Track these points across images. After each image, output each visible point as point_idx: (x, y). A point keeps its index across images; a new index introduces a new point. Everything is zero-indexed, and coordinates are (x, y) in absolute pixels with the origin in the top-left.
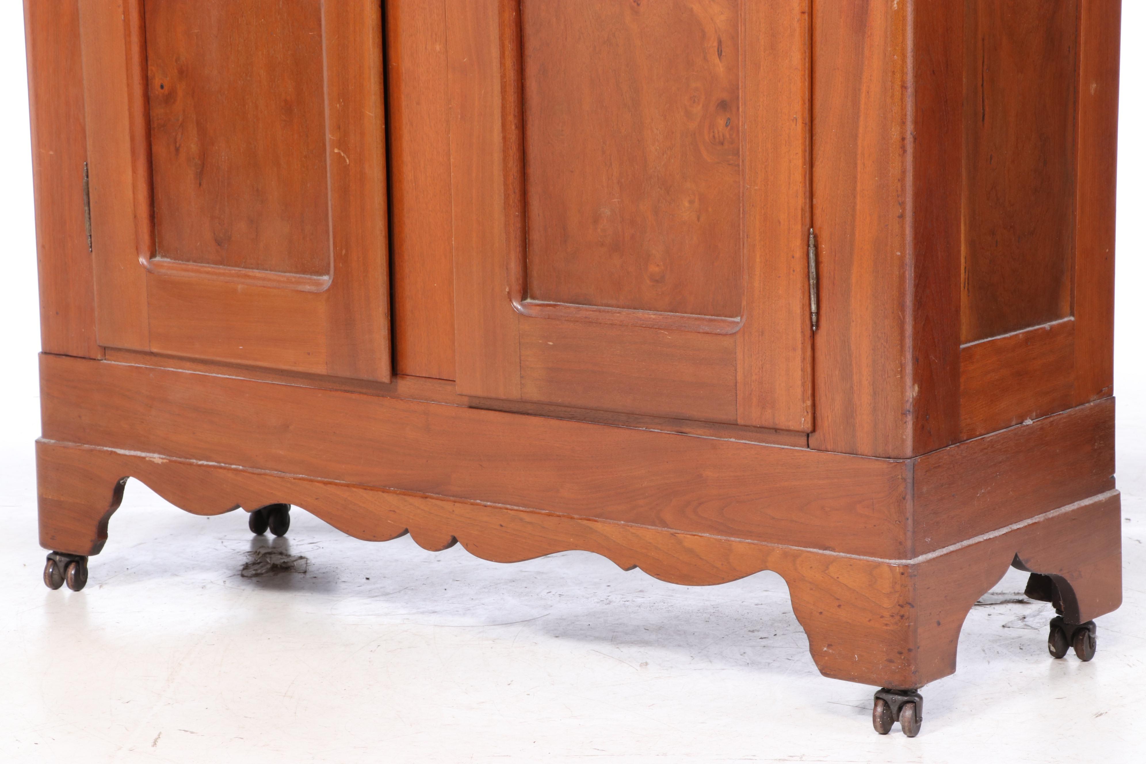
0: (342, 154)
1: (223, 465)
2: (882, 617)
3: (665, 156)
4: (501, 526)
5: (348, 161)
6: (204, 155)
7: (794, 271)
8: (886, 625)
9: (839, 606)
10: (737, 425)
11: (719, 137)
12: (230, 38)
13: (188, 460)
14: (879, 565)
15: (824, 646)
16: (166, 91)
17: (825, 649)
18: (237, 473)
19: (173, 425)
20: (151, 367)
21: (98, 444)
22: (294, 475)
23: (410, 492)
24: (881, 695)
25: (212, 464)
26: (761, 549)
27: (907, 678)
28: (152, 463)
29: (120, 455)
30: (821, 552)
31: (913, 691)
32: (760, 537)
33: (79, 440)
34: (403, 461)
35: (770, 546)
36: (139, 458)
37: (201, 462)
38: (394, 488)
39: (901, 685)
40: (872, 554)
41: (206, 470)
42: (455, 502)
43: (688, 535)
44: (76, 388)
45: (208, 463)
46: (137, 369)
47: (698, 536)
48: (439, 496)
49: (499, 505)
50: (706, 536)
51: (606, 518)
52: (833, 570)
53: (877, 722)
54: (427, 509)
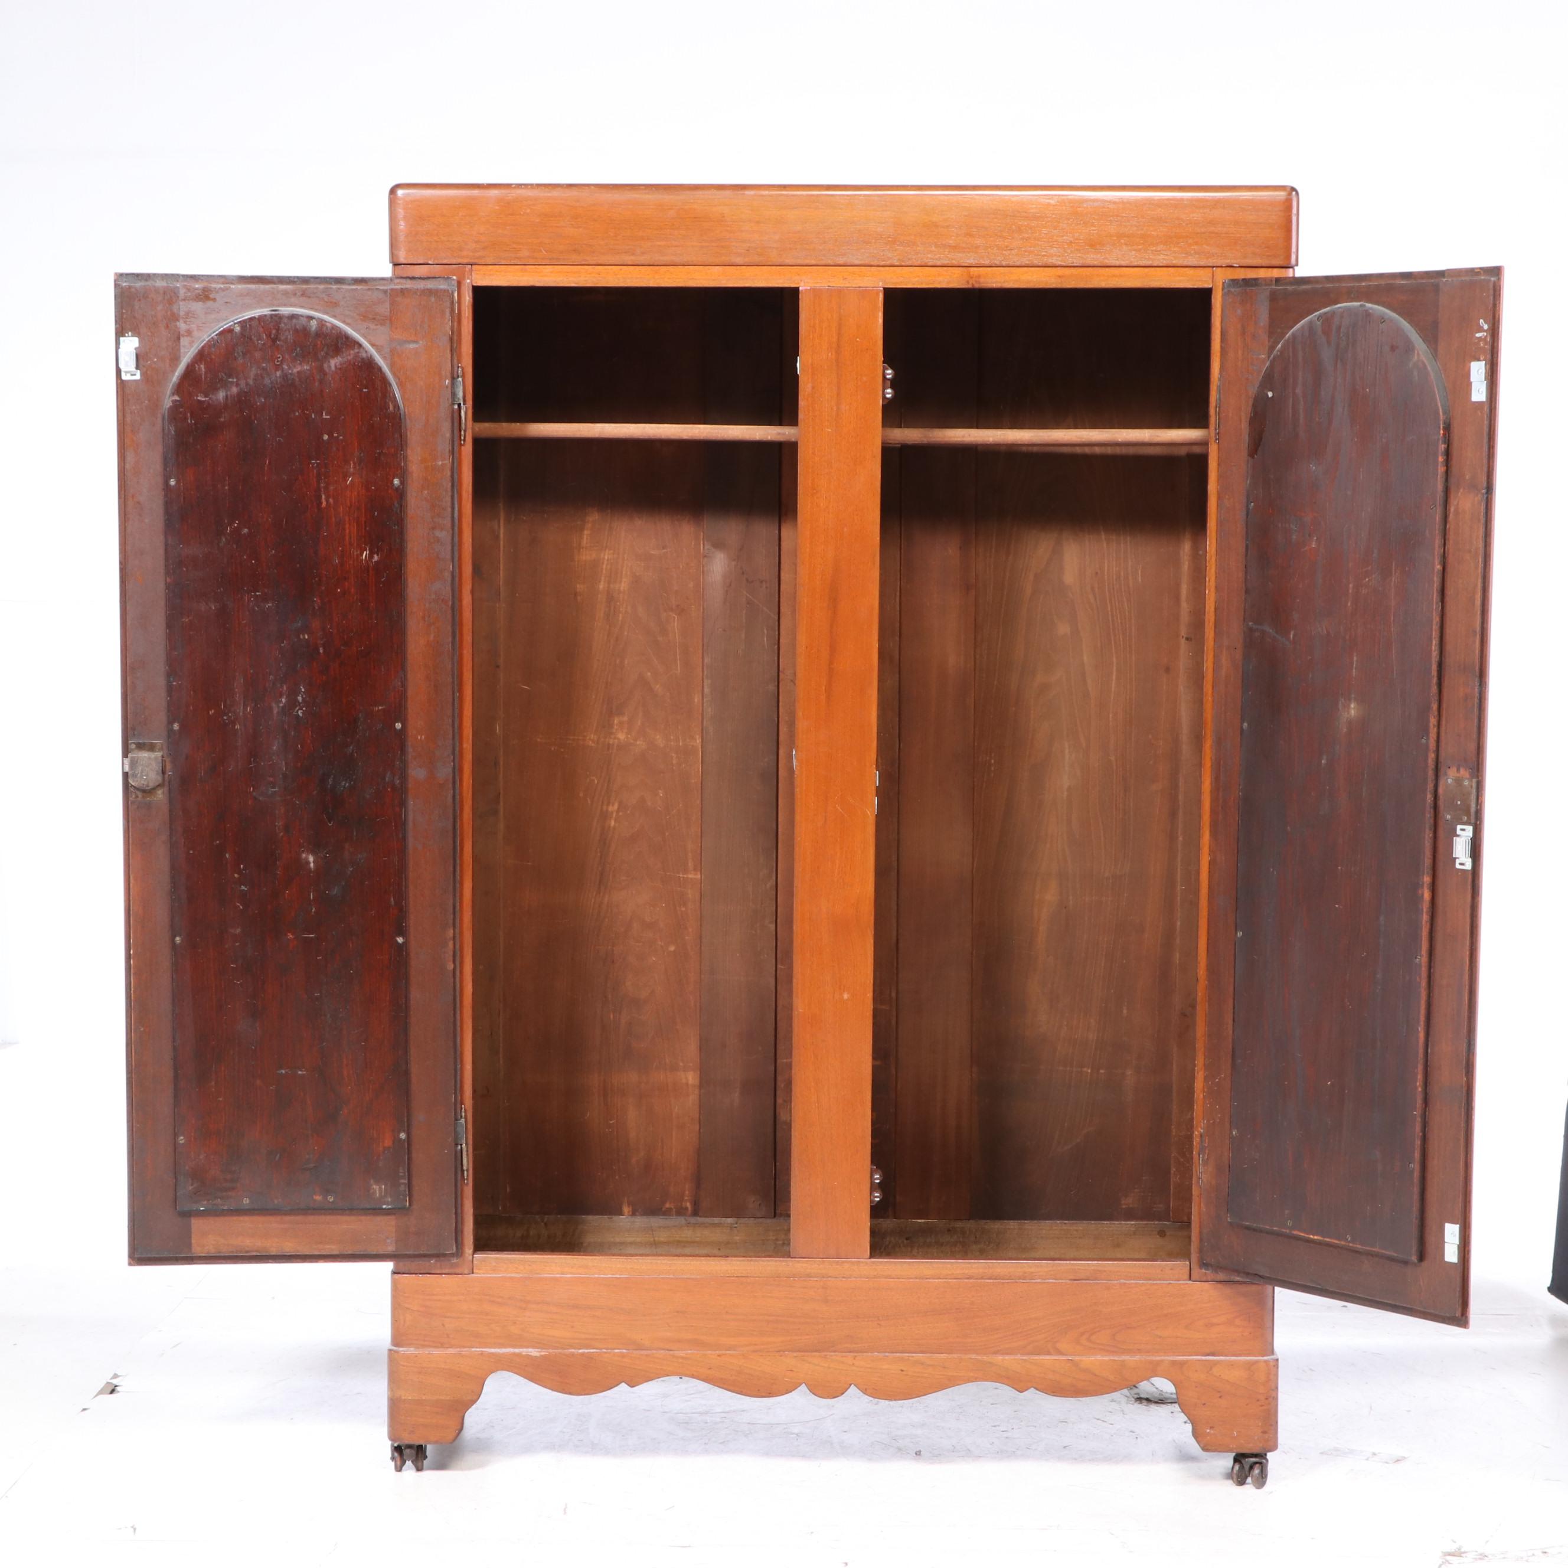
1: (605, 1350)
2: (1258, 1400)
4: (902, 1371)
8: (1262, 1406)
9: (1220, 1397)
13: (566, 1350)
14: (1257, 1362)
15: (1207, 1429)
17: (1208, 1431)
18: (623, 1356)
19: (551, 1322)
20: (526, 1275)
21: (464, 1347)
22: (684, 1352)
23: (806, 1354)
24: (1239, 1458)
25: (592, 1351)
26: (1151, 1362)
27: (1261, 1445)
28: (528, 1356)
29: (493, 1354)
30: (1204, 1358)
31: (1263, 1455)
32: (1148, 1352)
33: (442, 1345)
34: (799, 1329)
35: (1158, 1358)
36: (514, 1354)
37: (581, 1351)
38: (789, 1351)
39: (1255, 1451)
40: (1248, 1355)
41: (589, 1357)
42: (855, 1356)
43: (1084, 1358)
44: (440, 1300)
45: (589, 1351)
46: (511, 1278)
47: (1093, 1358)
48: (837, 1353)
49: (898, 1354)
50: (1099, 1357)
51: (1003, 1354)
52: (1216, 1371)
53: (1235, 1480)
54: (826, 1365)
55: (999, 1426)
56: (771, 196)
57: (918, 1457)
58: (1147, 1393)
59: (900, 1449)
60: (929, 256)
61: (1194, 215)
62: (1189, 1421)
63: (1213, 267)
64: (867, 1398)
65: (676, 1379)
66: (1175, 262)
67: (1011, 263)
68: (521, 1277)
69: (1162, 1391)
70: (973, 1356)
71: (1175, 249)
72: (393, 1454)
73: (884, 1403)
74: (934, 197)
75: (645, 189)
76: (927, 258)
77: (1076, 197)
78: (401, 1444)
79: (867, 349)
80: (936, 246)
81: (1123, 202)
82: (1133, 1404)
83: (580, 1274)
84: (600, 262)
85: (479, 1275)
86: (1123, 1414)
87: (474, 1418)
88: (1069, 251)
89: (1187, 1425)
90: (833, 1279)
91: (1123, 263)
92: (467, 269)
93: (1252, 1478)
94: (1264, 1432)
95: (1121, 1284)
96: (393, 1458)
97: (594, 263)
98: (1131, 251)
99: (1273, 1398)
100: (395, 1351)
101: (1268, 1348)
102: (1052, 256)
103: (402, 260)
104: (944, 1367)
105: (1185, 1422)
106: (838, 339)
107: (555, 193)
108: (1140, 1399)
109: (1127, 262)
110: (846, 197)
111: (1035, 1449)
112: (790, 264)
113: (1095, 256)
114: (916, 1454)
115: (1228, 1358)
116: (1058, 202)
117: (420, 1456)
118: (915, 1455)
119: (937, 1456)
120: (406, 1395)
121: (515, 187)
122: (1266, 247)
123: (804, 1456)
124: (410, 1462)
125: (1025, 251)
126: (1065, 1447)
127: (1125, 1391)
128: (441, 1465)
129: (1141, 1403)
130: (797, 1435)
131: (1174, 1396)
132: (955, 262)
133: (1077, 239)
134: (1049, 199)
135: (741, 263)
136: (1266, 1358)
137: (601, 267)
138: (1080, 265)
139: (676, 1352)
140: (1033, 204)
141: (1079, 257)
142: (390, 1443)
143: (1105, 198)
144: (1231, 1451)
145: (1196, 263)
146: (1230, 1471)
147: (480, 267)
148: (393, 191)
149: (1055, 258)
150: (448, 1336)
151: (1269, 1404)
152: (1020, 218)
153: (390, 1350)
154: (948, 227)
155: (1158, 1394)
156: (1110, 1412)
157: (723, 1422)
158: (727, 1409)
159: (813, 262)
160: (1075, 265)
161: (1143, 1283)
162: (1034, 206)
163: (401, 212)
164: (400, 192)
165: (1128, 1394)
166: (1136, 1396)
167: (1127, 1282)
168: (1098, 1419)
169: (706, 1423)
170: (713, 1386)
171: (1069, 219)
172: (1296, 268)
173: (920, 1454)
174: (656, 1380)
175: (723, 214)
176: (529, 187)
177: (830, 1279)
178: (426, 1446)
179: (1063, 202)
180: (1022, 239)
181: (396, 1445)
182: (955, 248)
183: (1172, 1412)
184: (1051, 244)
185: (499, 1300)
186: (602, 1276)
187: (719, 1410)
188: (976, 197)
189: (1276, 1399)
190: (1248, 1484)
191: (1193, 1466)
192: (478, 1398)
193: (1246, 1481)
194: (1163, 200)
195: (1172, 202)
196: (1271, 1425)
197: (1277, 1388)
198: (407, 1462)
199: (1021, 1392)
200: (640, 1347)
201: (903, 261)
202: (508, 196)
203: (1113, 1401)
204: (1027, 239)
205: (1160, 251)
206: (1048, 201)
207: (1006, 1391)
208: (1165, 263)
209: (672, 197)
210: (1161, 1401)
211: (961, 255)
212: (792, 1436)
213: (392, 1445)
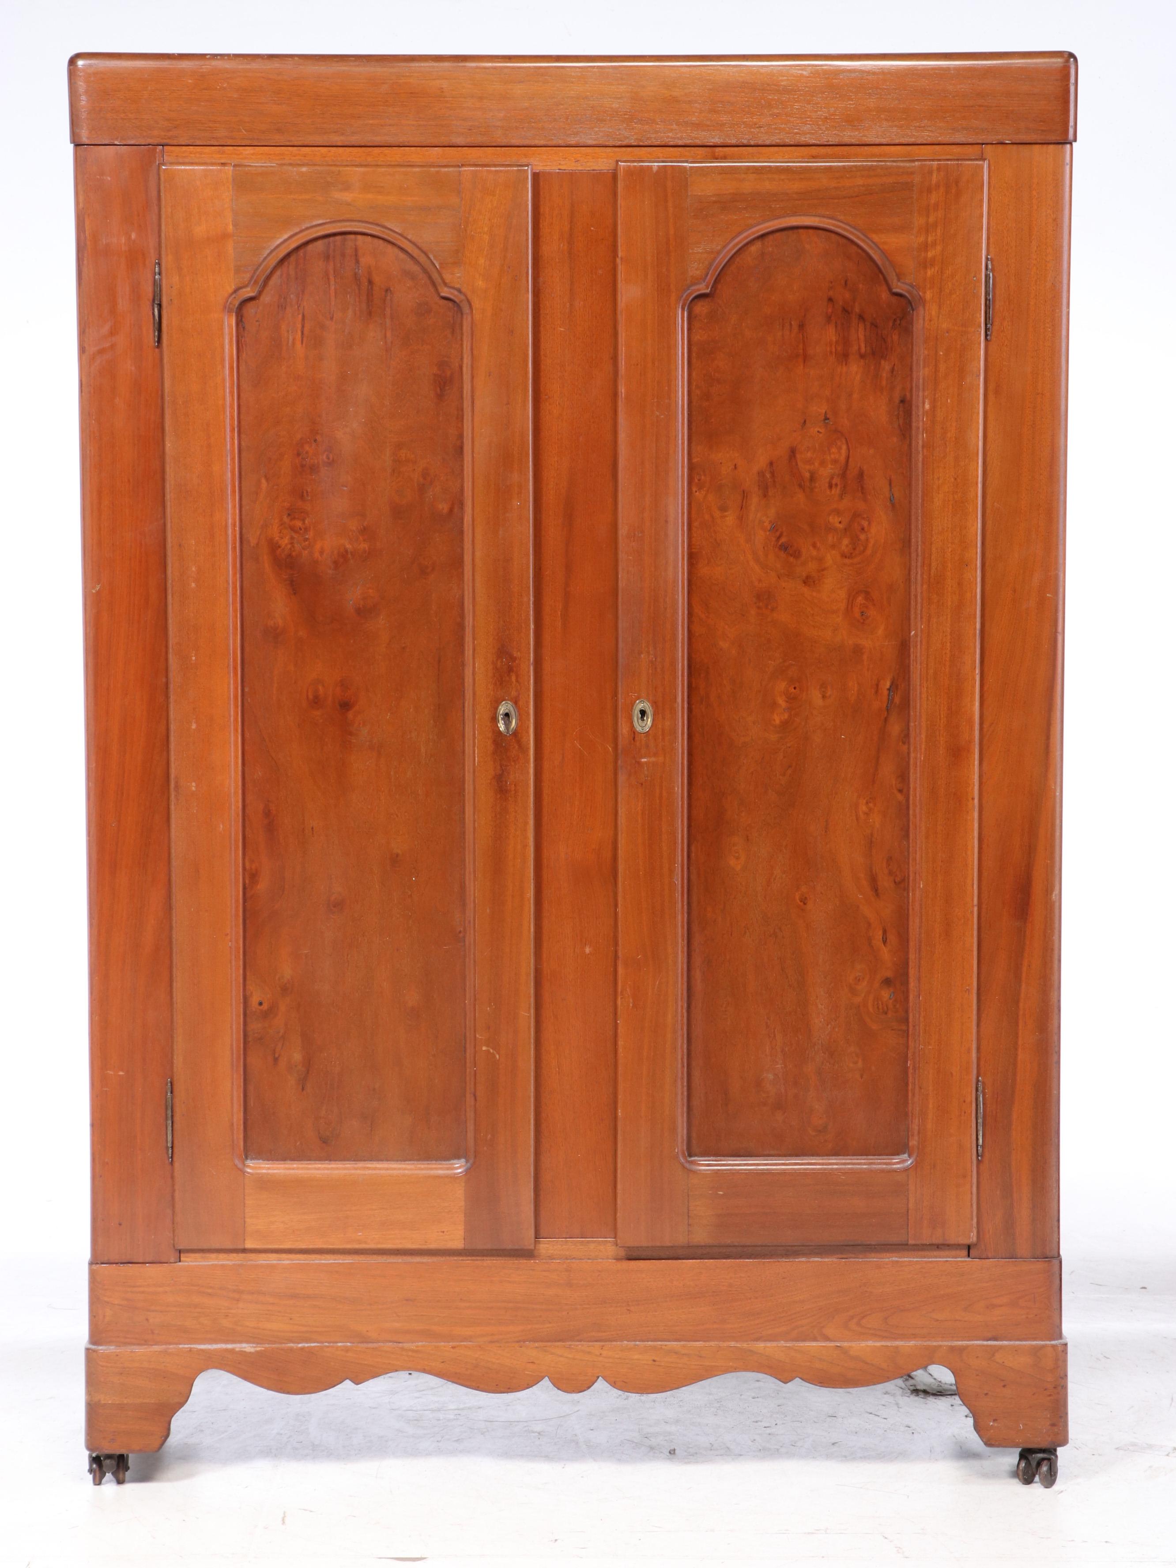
0: (491, 1051)
1: (327, 1344)
2: (1046, 1390)
3: (829, 1026)
4: (654, 1361)
5: (497, 1056)
6: (308, 1063)
7: (965, 1113)
8: (1050, 1395)
9: (1004, 1386)
10: (907, 1245)
11: (883, 1008)
12: (348, 955)
13: (283, 1345)
14: (1044, 1346)
15: (991, 1422)
16: (265, 1007)
17: (991, 1424)
18: (347, 1350)
19: (267, 1314)
20: (240, 1262)
21: (170, 1344)
22: (414, 1344)
23: (549, 1344)
24: (1025, 1454)
25: (313, 1345)
26: (927, 1348)
27: (1050, 1439)
28: (242, 1353)
29: (202, 1350)
30: (985, 1343)
31: (1053, 1451)
32: (925, 1338)
33: (146, 1343)
34: (540, 1316)
35: (935, 1344)
36: (227, 1350)
37: (300, 1345)
38: (530, 1341)
39: (1043, 1445)
40: (1035, 1339)
41: (310, 1352)
42: (603, 1346)
43: (853, 1344)
44: (143, 1292)
45: (309, 1345)
46: (222, 1266)
47: (863, 1344)
48: (582, 1343)
49: (650, 1343)
50: (870, 1343)
51: (765, 1341)
52: (998, 1357)
53: (1021, 1477)
54: (570, 1356)
55: (761, 1421)
56: (495, 68)
57: (673, 1455)
58: (925, 1384)
59: (652, 1448)
60: (670, 134)
61: (962, 86)
62: (971, 1415)
63: (983, 144)
64: (616, 1392)
65: (403, 1374)
66: (940, 139)
67: (760, 143)
68: (234, 1265)
69: (940, 1382)
70: (732, 1344)
71: (941, 125)
72: (91, 1466)
73: (634, 1397)
74: (676, 68)
75: (355, 61)
76: (668, 137)
77: (832, 68)
78: (100, 1454)
79: (603, 239)
80: (678, 124)
81: (883, 72)
82: (908, 1397)
83: (300, 1260)
84: (306, 143)
85: (187, 1263)
86: (898, 1407)
87: (181, 1423)
88: (824, 128)
89: (968, 1418)
90: (578, 1261)
91: (884, 141)
92: (158, 150)
93: (1039, 1476)
94: (1053, 1425)
95: (893, 1262)
96: (91, 1471)
97: (300, 143)
98: (891, 127)
99: (1063, 1386)
100: (94, 1351)
101: (1056, 1331)
102: (805, 134)
103: (85, 140)
104: (701, 1357)
105: (966, 1416)
106: (571, 228)
107: (254, 65)
108: (916, 1391)
109: (887, 139)
110: (578, 70)
111: (801, 1447)
112: (518, 144)
113: (852, 134)
114: (670, 1453)
115: (1012, 1343)
116: (812, 73)
117: (121, 1465)
118: (668, 1454)
119: (693, 1455)
120: (106, 1399)
121: (209, 59)
122: (1041, 121)
123: (548, 1458)
124: (110, 1474)
125: (775, 129)
126: (833, 1444)
127: (899, 1382)
128: (145, 1476)
129: (918, 1396)
130: (539, 1433)
131: (954, 1388)
132: (698, 142)
133: (832, 115)
134: (802, 70)
135: (463, 143)
136: (1053, 1342)
137: (307, 148)
138: (836, 143)
139: (405, 1345)
140: (784, 76)
141: (835, 134)
142: (87, 1453)
143: (863, 68)
144: (1016, 1446)
145: (963, 140)
146: (1016, 1468)
147: (173, 148)
148: (72, 61)
149: (808, 136)
150: (153, 1333)
151: (1058, 1393)
152: (770, 92)
153: (87, 1350)
154: (690, 102)
155: (936, 1385)
156: (884, 1406)
157: (457, 1419)
158: (462, 1406)
159: (542, 143)
160: (830, 143)
161: (917, 1261)
162: (785, 78)
163: (81, 85)
164: (80, 63)
165: (903, 1386)
166: (912, 1388)
167: (901, 1260)
168: (871, 1413)
169: (439, 1420)
170: (446, 1381)
171: (823, 93)
172: (1074, 144)
173: (674, 1453)
174: (382, 1376)
175: (442, 88)
176: (226, 57)
177: (574, 1260)
178: (128, 1456)
179: (817, 73)
180: (772, 115)
181: (94, 1455)
182: (698, 126)
183: (952, 1406)
184: (804, 120)
185: (210, 1291)
186: (323, 1262)
187: (453, 1407)
188: (722, 68)
189: (1065, 1388)
190: (1036, 1482)
191: (975, 1463)
192: (187, 1401)
193: (1034, 1479)
194: (928, 69)
195: (937, 71)
196: (1061, 1417)
197: (1066, 1376)
198: (107, 1474)
199: (785, 1383)
200: (365, 1340)
201: (641, 140)
202: (202, 68)
203: (886, 1393)
204: (778, 115)
205: (924, 127)
206: (800, 72)
207: (769, 1383)
208: (930, 140)
209: (385, 69)
210: (939, 1393)
211: (706, 133)
212: (533, 1434)
213: (90, 1456)
